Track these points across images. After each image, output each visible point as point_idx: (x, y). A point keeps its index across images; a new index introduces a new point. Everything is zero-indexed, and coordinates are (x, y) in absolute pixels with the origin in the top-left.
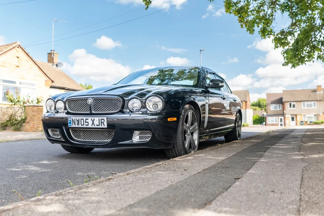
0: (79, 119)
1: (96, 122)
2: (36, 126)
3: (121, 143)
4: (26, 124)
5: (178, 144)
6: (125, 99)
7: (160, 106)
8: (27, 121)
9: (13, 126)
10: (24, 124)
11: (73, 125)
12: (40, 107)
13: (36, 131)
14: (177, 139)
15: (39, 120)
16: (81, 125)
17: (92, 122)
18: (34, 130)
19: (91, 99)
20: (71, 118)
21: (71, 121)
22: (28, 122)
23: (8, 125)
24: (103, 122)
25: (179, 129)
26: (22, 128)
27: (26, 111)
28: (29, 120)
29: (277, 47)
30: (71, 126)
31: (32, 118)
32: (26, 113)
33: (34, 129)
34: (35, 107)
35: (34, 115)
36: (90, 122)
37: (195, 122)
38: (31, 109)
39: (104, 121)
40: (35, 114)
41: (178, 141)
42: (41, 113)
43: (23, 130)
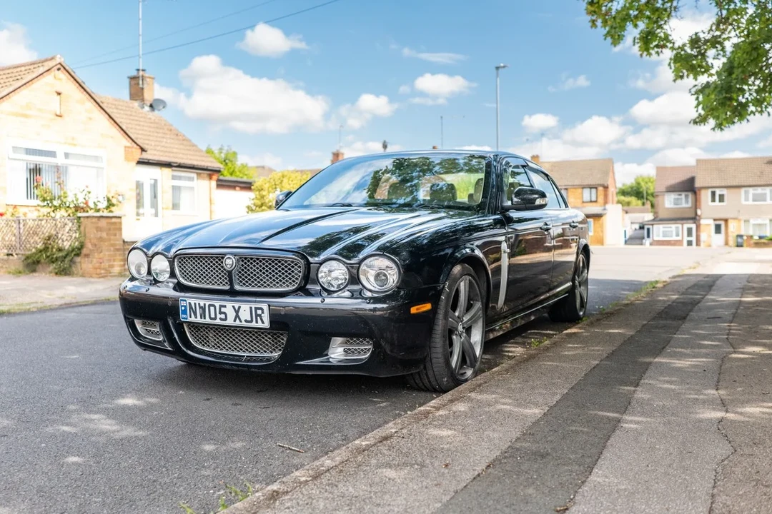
0: (205, 304)
1: (245, 314)
2: (106, 264)
3: (302, 363)
4: (83, 261)
5: (434, 360)
6: (310, 259)
7: (393, 278)
8: (84, 251)
9: (53, 262)
10: (78, 259)
11: (190, 317)
12: (114, 220)
13: (107, 276)
14: (433, 350)
15: (112, 249)
16: (211, 318)
17: (235, 314)
18: (101, 274)
19: (231, 258)
20: (185, 301)
21: (185, 307)
22: (87, 256)
23: (43, 261)
24: (260, 316)
25: (436, 327)
26: (74, 269)
27: (82, 228)
28: (91, 250)
29: (682, 77)
30: (186, 319)
31: (96, 245)
32: (83, 233)
33: (103, 271)
34: (103, 220)
35: (101, 239)
36: (231, 315)
37: (476, 300)
38: (92, 223)
39: (263, 313)
40: (104, 235)
41: (434, 355)
42: (118, 233)
43: (76, 272)
